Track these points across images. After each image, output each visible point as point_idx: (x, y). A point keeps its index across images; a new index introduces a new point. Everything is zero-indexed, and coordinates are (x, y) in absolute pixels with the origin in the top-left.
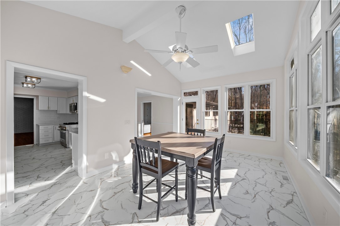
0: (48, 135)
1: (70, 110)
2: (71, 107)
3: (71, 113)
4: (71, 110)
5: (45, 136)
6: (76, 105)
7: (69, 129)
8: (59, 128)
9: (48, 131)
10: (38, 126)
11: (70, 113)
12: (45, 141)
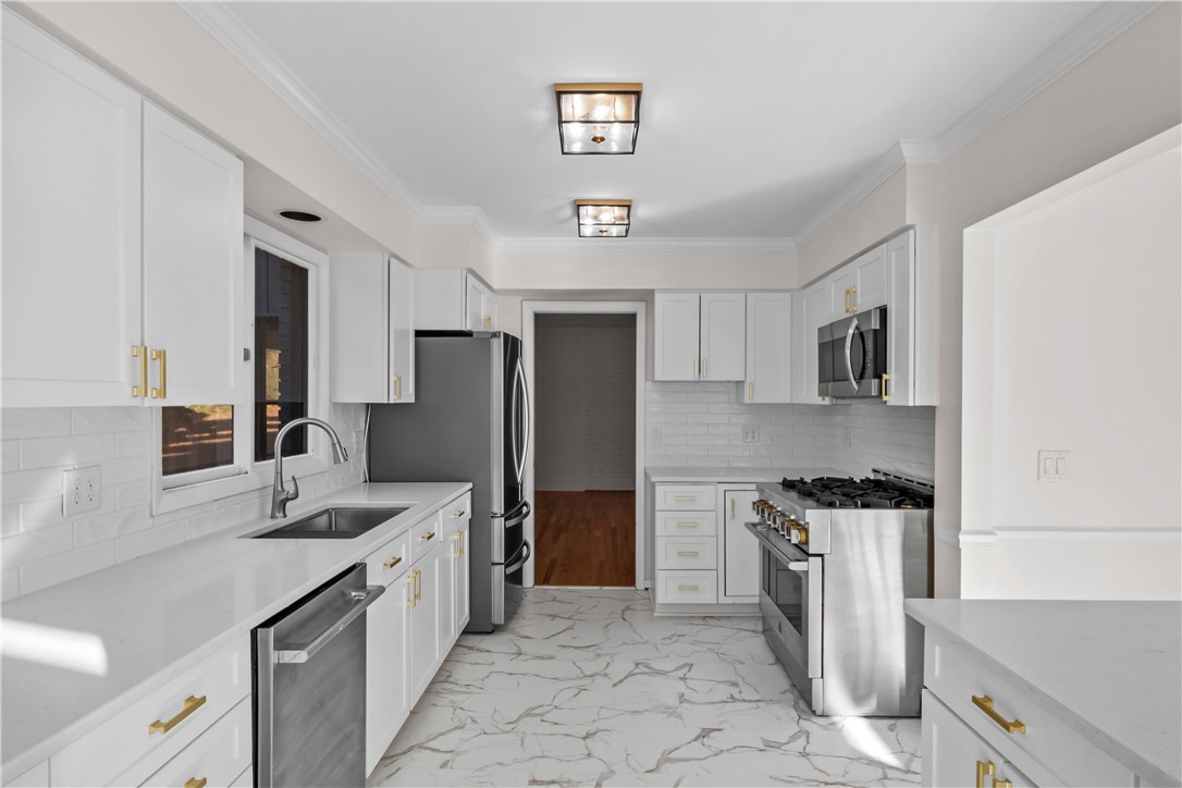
0: (696, 554)
1: (822, 380)
2: (829, 347)
3: (827, 401)
4: (830, 374)
5: (681, 554)
6: (875, 324)
7: (826, 550)
8: (756, 519)
9: (695, 526)
10: (651, 488)
11: (819, 401)
12: (682, 588)
